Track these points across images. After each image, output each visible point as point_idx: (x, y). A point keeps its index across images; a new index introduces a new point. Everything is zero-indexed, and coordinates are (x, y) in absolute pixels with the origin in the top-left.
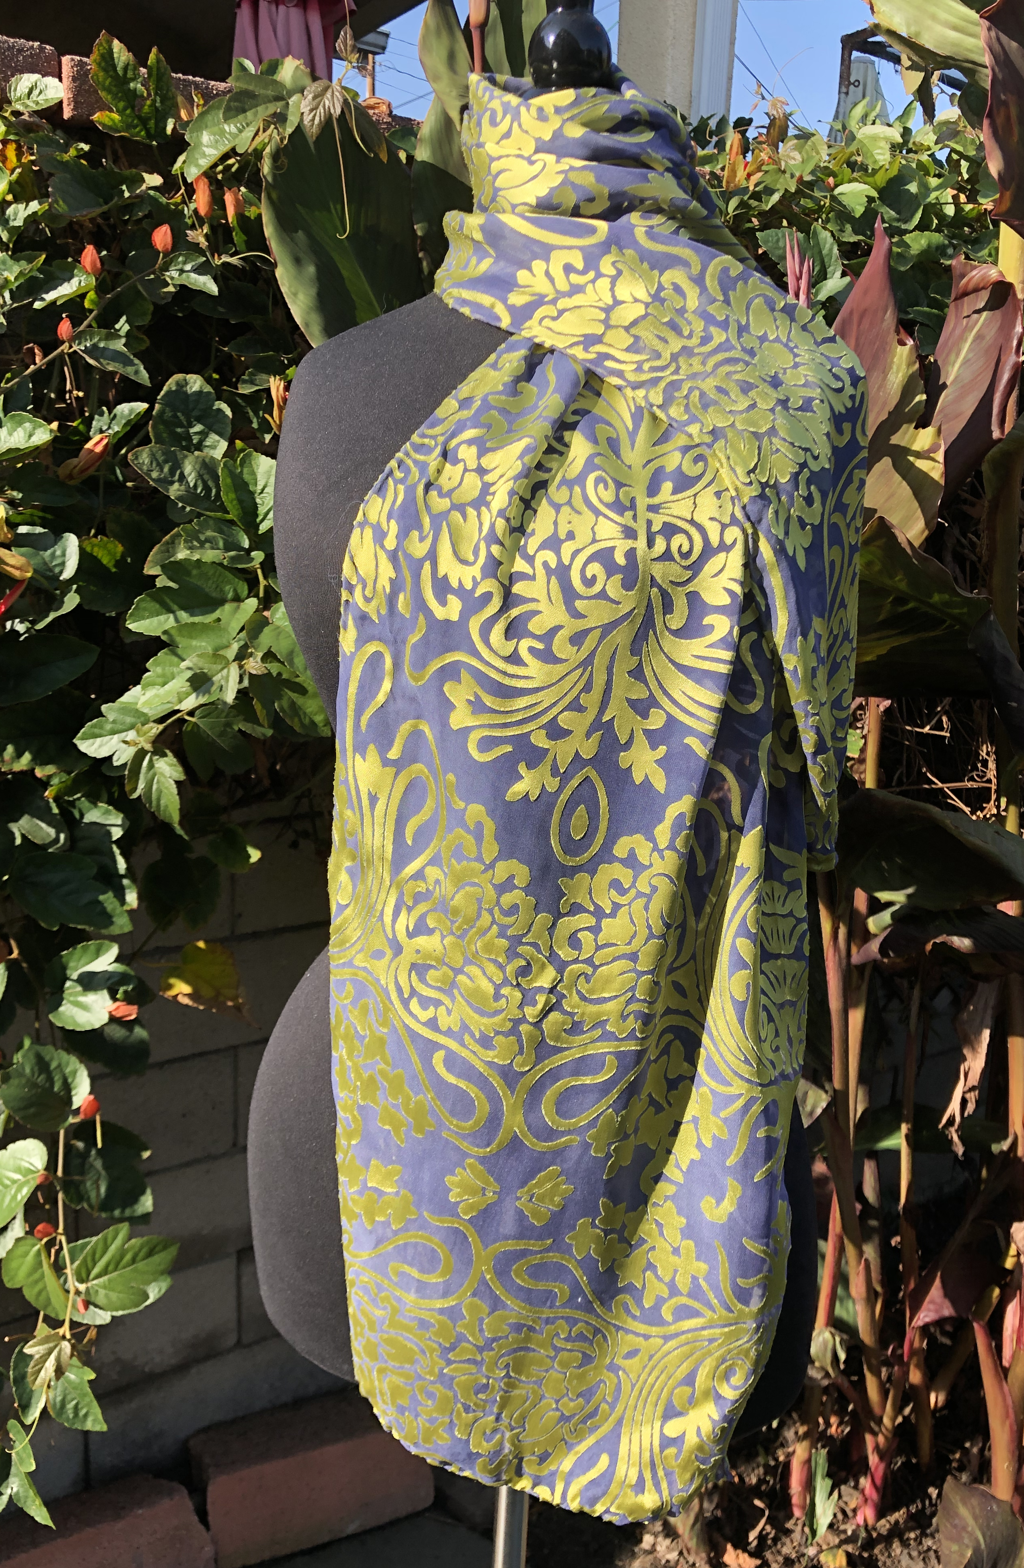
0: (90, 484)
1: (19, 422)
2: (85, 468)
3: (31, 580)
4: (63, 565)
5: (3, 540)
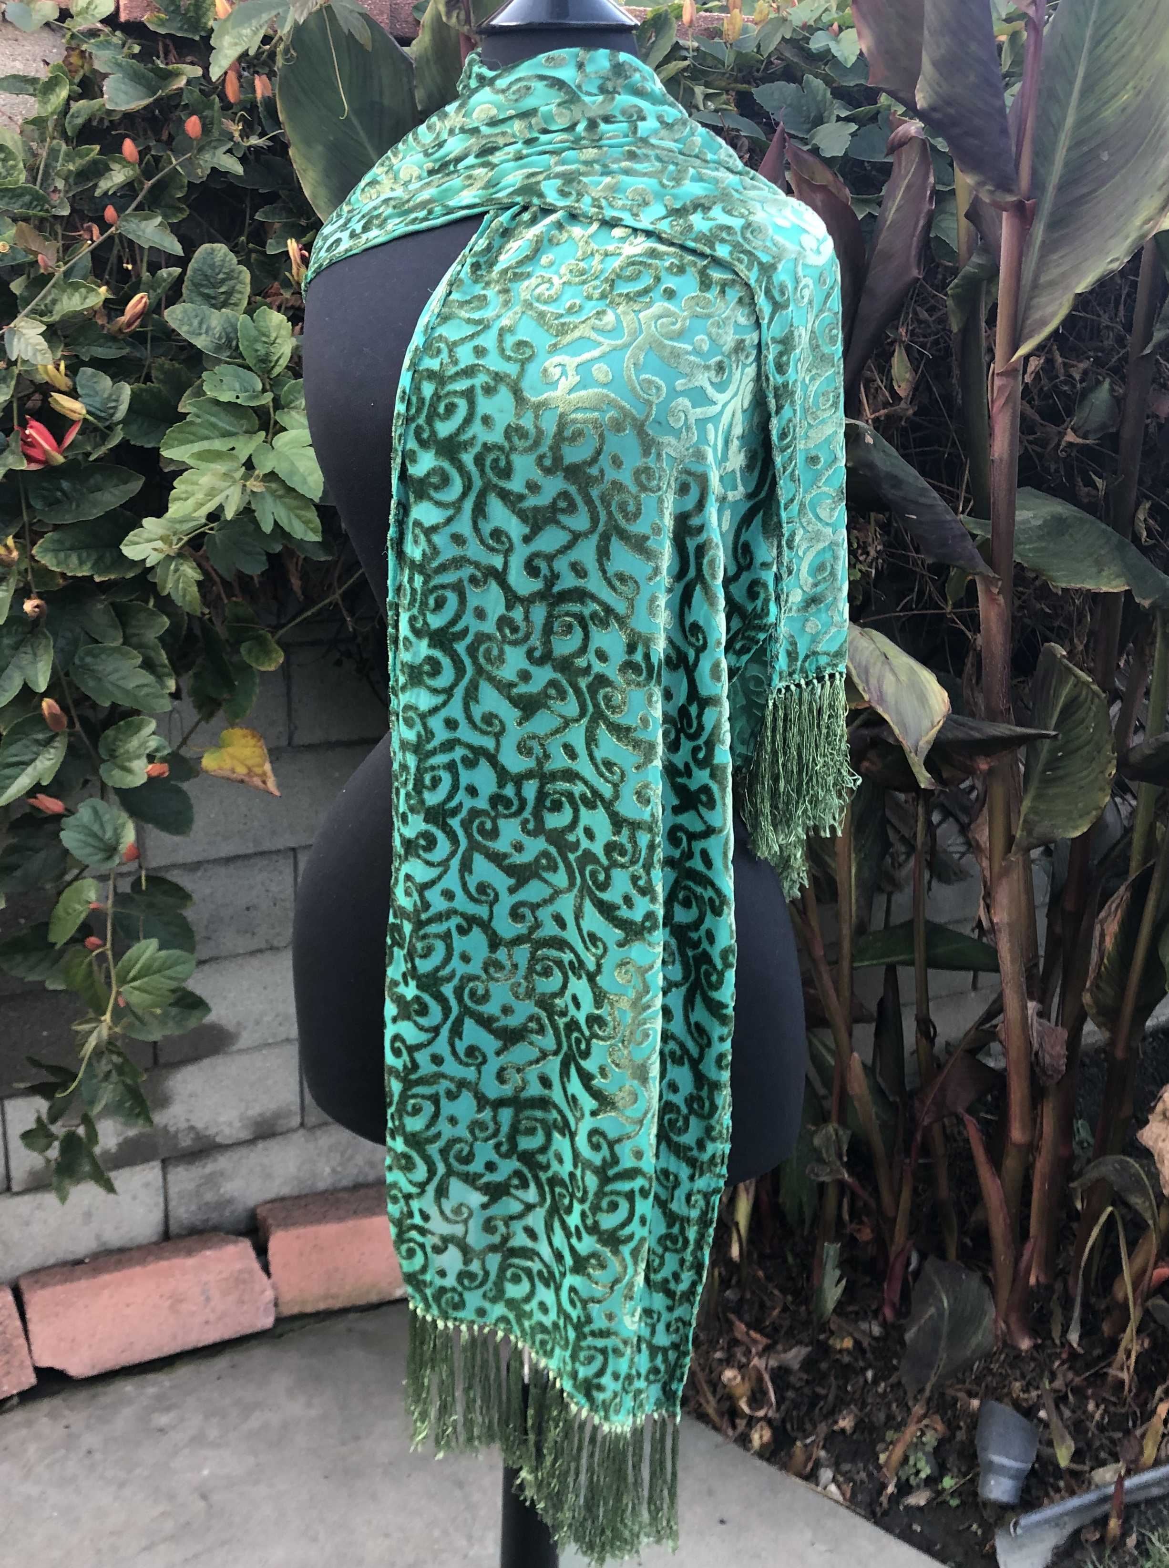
0: (138, 338)
1: (76, 287)
2: (129, 324)
3: (85, 420)
4: (115, 408)
5: (63, 388)
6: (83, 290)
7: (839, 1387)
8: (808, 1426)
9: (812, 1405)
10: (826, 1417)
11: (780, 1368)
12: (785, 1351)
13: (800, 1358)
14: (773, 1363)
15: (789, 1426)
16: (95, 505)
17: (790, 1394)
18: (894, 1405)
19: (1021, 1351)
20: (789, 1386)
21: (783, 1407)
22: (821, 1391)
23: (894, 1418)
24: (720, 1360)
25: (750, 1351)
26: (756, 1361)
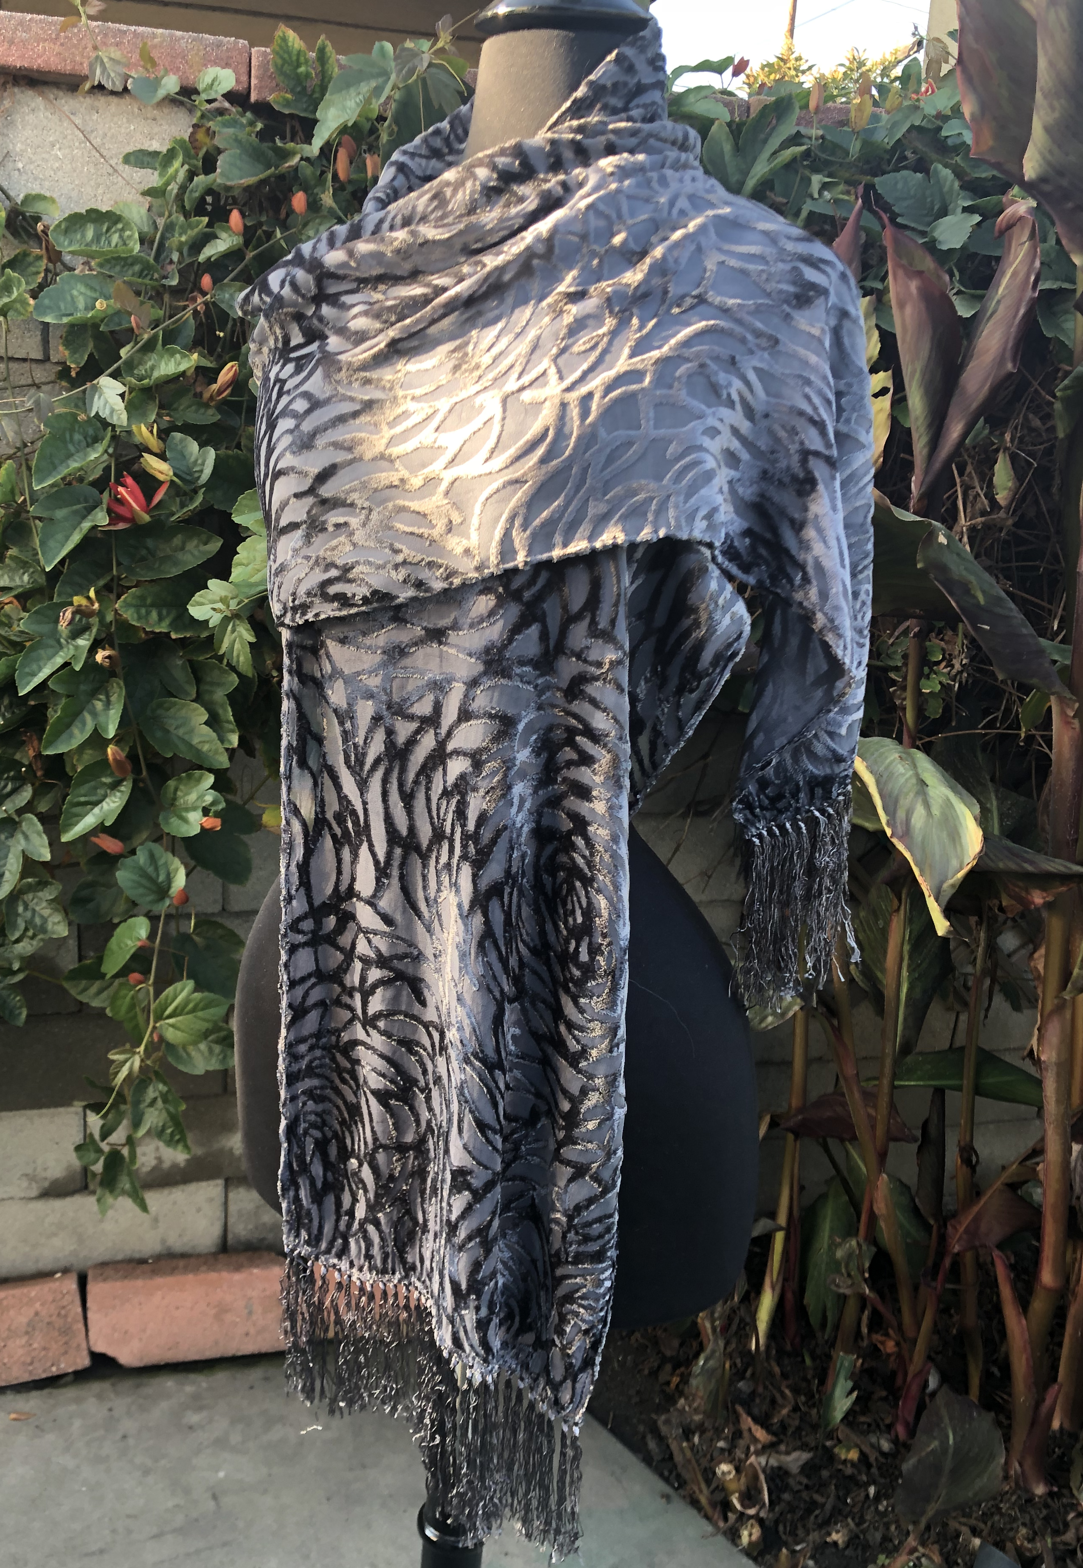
0: (227, 405)
1: (172, 354)
2: (220, 392)
3: (172, 481)
4: (201, 471)
5: (156, 450)
6: (178, 356)
7: (838, 1497)
8: (801, 1532)
9: (809, 1511)
10: (820, 1526)
11: (780, 1468)
12: (788, 1453)
13: (801, 1463)
14: (773, 1462)
15: (781, 1528)
16: (176, 563)
17: (786, 1496)
18: (893, 1528)
19: (1033, 1494)
20: (786, 1488)
21: (777, 1509)
22: (818, 1498)
23: (891, 1540)
24: (722, 1450)
25: (748, 1448)
26: (753, 1459)
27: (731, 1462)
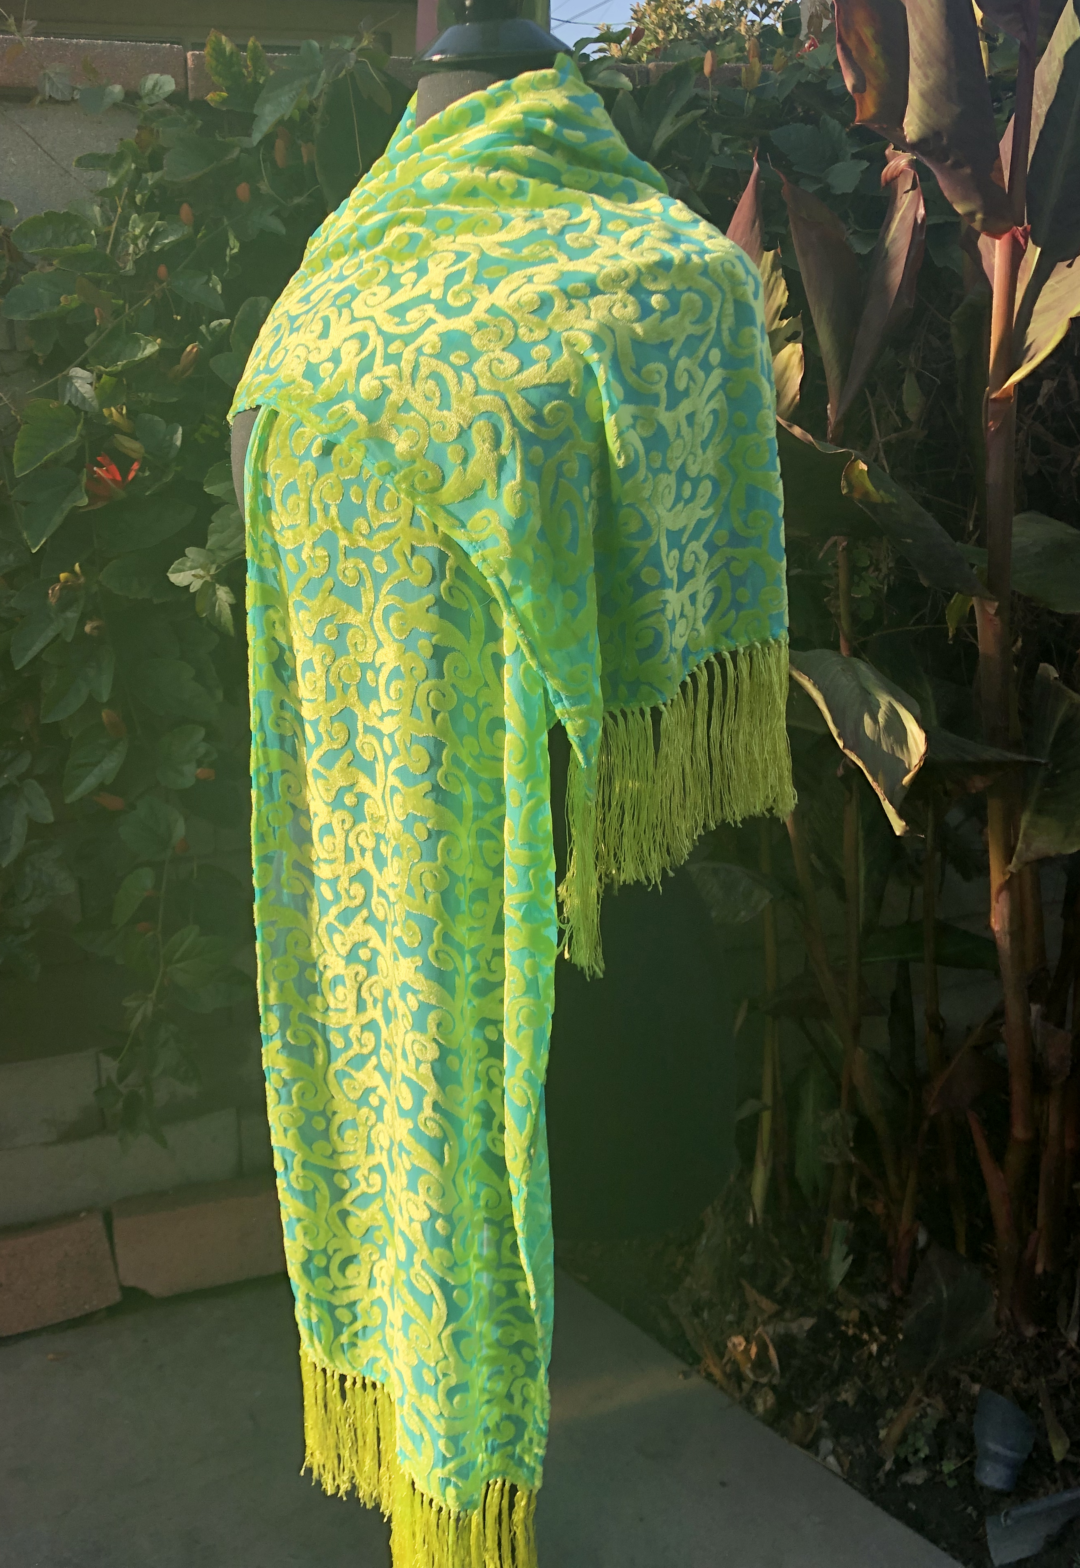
0: (192, 384)
1: (137, 340)
2: (184, 371)
3: (143, 457)
4: (170, 447)
5: (127, 430)
6: (142, 342)
7: (844, 1358)
8: (812, 1396)
9: (818, 1374)
10: (830, 1388)
11: (786, 1335)
12: (793, 1320)
13: (807, 1328)
14: (779, 1331)
15: (794, 1393)
16: (154, 534)
17: (796, 1362)
18: (898, 1382)
19: (1025, 1337)
20: (794, 1353)
21: (788, 1375)
22: (827, 1360)
23: (897, 1394)
24: (730, 1325)
25: (755, 1319)
26: (760, 1329)
27: (740, 1334)
